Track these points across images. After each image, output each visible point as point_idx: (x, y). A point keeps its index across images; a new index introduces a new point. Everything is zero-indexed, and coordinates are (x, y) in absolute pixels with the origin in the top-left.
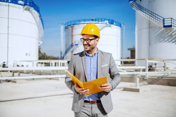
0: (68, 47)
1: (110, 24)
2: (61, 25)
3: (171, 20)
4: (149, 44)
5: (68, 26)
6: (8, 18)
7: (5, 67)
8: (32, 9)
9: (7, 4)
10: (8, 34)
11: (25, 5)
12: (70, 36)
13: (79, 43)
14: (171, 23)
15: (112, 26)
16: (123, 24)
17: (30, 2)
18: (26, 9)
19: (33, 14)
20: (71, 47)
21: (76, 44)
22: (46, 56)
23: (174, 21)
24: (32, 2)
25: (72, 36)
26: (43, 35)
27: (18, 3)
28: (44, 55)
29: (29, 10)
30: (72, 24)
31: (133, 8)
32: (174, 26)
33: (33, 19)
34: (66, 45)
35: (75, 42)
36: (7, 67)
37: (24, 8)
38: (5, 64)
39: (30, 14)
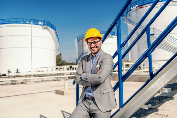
0: (80, 55)
1: (112, 35)
2: (75, 38)
3: (154, 30)
4: (138, 50)
5: (79, 38)
6: (31, 36)
7: (18, 73)
8: (49, 28)
9: (30, 25)
10: (32, 48)
11: (43, 25)
12: (81, 46)
13: (88, 51)
14: (154, 32)
15: (114, 36)
16: (124, 34)
17: (47, 23)
18: (44, 28)
19: (50, 31)
20: (82, 55)
21: (86, 52)
22: (65, 63)
23: (156, 30)
24: (48, 22)
25: (83, 46)
26: (59, 47)
27: (39, 24)
28: (63, 62)
29: (47, 29)
30: (82, 37)
31: (124, 22)
32: (156, 34)
33: (50, 35)
34: (79, 54)
35: (85, 51)
36: (20, 73)
37: (43, 27)
38: (18, 70)
39: (48, 31)
